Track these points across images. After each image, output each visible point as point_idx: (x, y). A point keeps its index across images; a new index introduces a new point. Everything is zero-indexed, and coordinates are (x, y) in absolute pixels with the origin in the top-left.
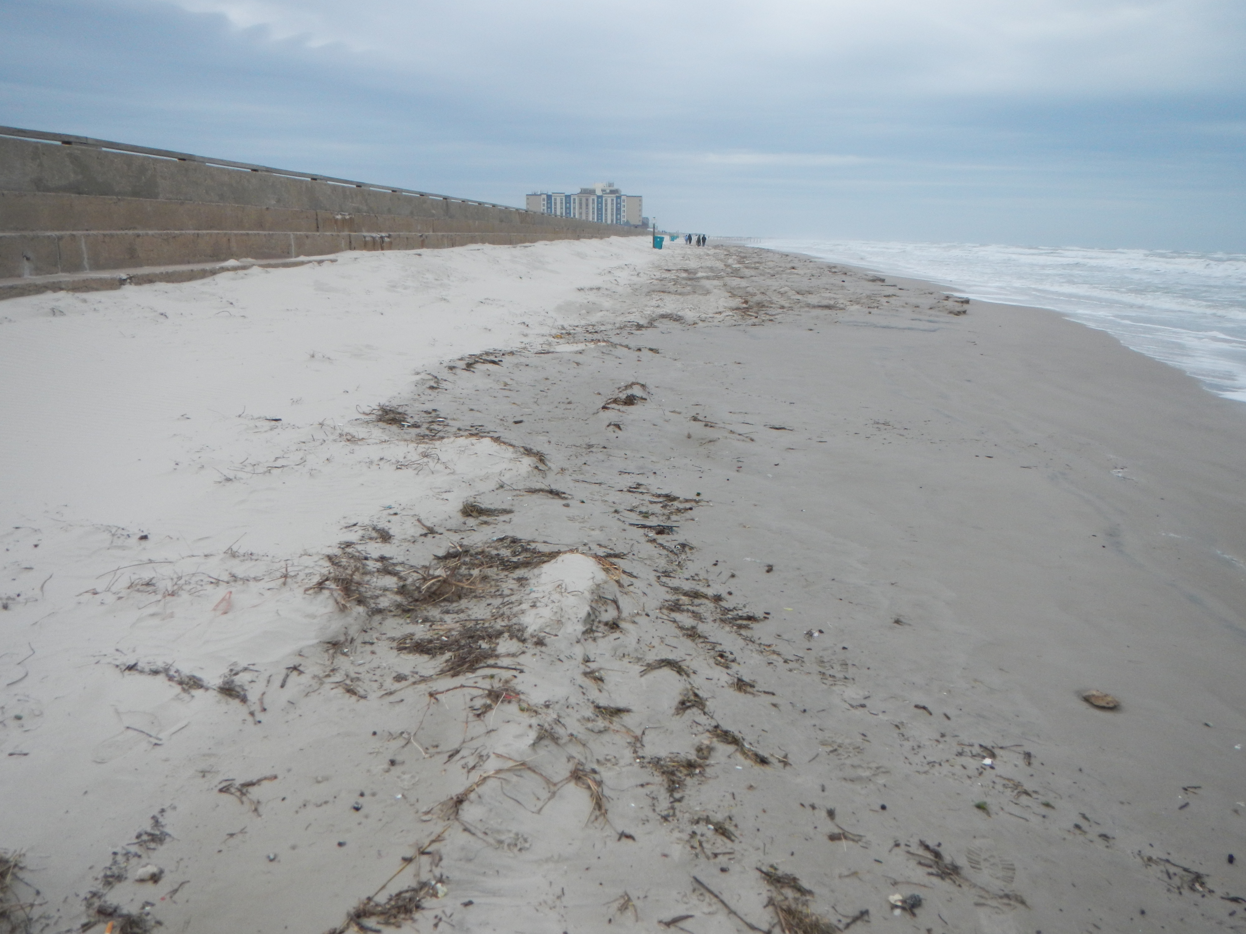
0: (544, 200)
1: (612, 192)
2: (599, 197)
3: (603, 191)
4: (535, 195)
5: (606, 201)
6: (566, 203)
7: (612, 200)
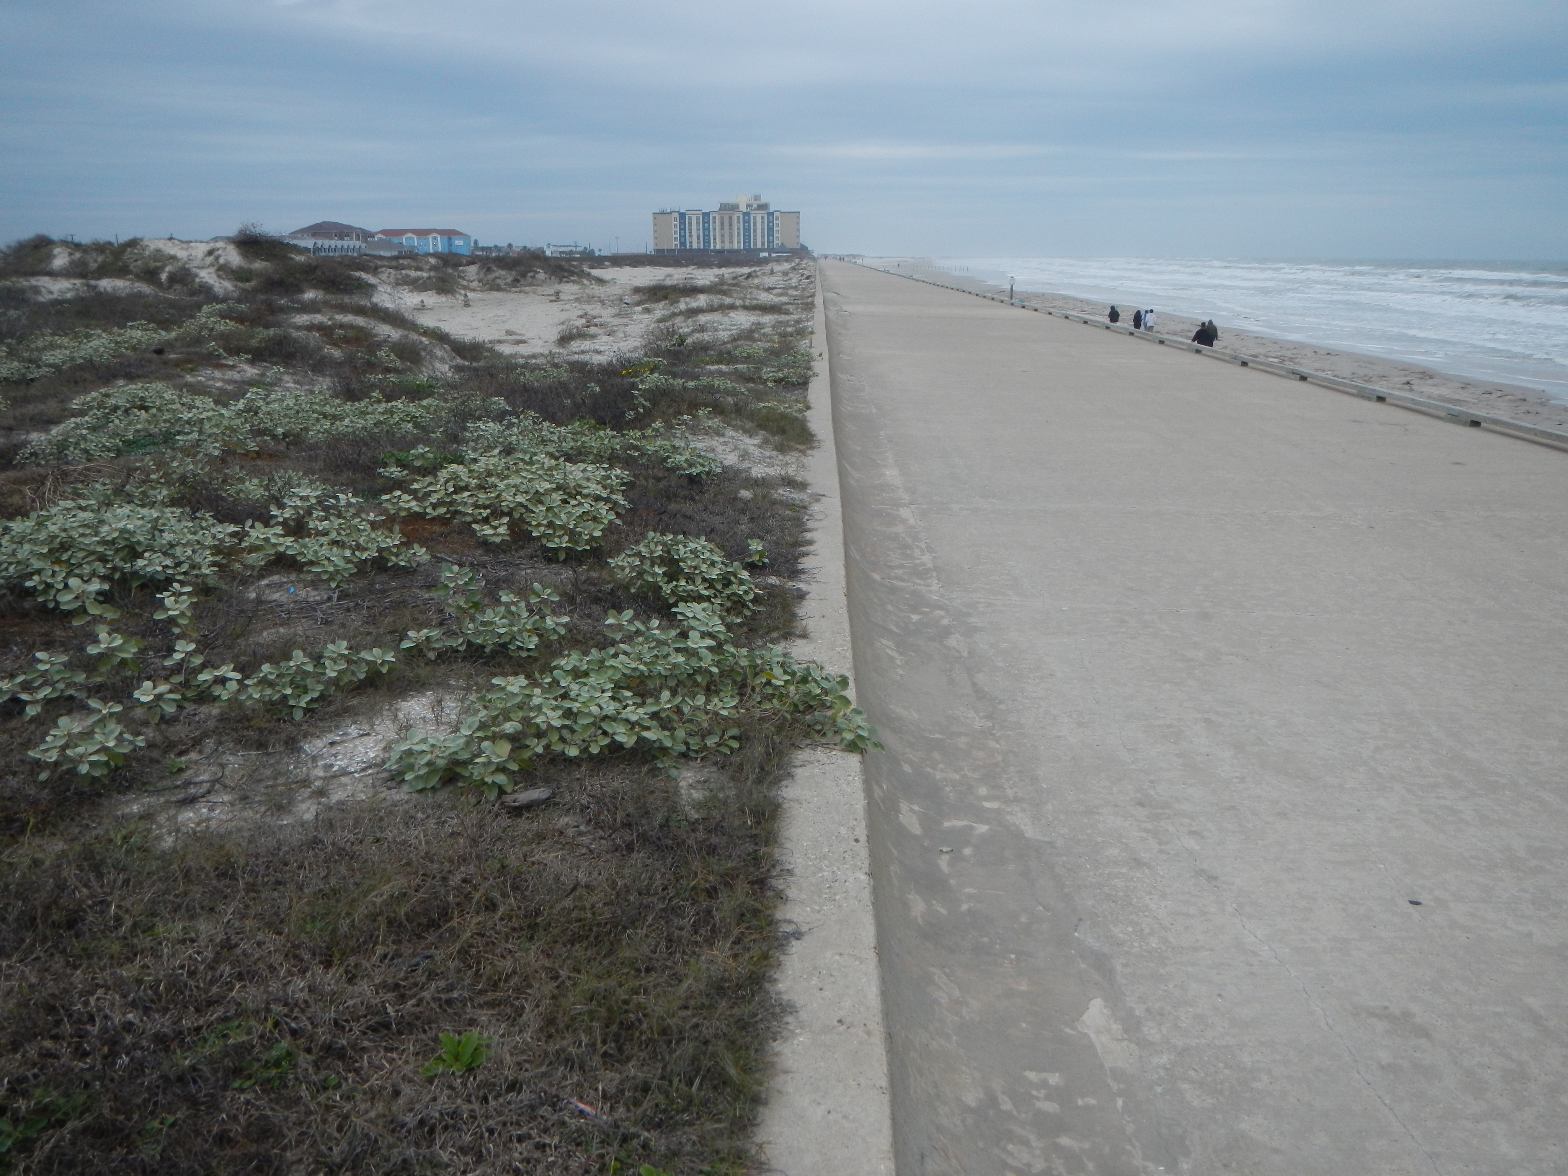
0: (675, 219)
1: (762, 207)
2: (745, 214)
3: (748, 206)
4: (663, 213)
5: (755, 218)
6: (704, 223)
7: (763, 218)
